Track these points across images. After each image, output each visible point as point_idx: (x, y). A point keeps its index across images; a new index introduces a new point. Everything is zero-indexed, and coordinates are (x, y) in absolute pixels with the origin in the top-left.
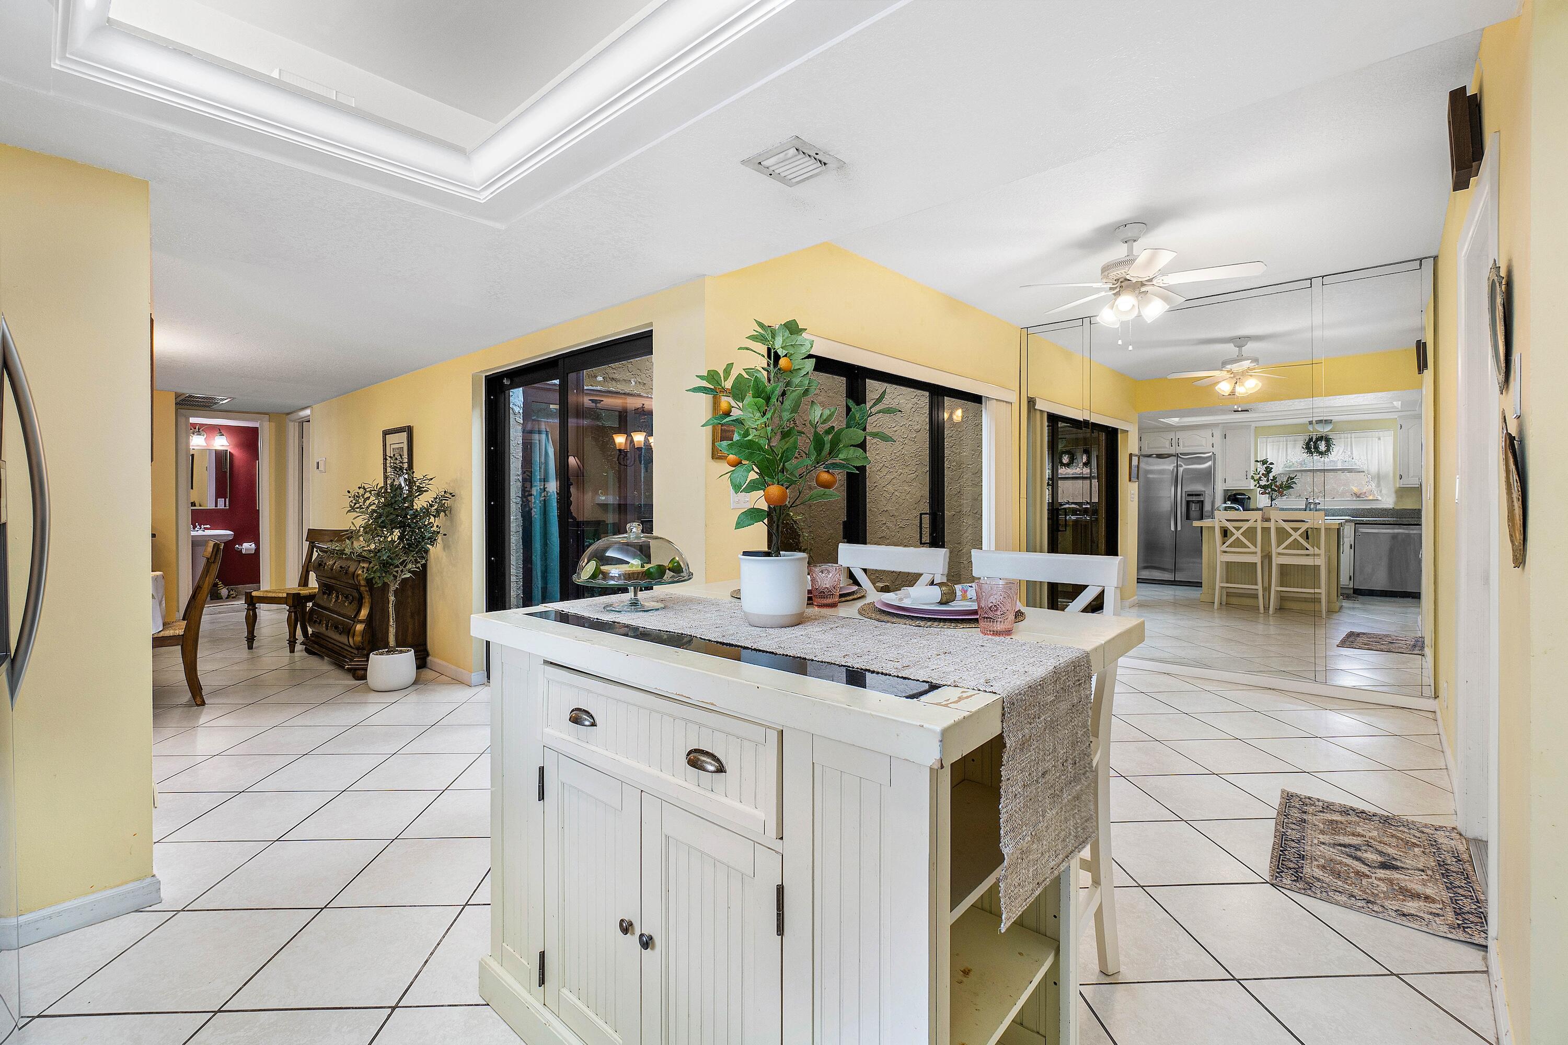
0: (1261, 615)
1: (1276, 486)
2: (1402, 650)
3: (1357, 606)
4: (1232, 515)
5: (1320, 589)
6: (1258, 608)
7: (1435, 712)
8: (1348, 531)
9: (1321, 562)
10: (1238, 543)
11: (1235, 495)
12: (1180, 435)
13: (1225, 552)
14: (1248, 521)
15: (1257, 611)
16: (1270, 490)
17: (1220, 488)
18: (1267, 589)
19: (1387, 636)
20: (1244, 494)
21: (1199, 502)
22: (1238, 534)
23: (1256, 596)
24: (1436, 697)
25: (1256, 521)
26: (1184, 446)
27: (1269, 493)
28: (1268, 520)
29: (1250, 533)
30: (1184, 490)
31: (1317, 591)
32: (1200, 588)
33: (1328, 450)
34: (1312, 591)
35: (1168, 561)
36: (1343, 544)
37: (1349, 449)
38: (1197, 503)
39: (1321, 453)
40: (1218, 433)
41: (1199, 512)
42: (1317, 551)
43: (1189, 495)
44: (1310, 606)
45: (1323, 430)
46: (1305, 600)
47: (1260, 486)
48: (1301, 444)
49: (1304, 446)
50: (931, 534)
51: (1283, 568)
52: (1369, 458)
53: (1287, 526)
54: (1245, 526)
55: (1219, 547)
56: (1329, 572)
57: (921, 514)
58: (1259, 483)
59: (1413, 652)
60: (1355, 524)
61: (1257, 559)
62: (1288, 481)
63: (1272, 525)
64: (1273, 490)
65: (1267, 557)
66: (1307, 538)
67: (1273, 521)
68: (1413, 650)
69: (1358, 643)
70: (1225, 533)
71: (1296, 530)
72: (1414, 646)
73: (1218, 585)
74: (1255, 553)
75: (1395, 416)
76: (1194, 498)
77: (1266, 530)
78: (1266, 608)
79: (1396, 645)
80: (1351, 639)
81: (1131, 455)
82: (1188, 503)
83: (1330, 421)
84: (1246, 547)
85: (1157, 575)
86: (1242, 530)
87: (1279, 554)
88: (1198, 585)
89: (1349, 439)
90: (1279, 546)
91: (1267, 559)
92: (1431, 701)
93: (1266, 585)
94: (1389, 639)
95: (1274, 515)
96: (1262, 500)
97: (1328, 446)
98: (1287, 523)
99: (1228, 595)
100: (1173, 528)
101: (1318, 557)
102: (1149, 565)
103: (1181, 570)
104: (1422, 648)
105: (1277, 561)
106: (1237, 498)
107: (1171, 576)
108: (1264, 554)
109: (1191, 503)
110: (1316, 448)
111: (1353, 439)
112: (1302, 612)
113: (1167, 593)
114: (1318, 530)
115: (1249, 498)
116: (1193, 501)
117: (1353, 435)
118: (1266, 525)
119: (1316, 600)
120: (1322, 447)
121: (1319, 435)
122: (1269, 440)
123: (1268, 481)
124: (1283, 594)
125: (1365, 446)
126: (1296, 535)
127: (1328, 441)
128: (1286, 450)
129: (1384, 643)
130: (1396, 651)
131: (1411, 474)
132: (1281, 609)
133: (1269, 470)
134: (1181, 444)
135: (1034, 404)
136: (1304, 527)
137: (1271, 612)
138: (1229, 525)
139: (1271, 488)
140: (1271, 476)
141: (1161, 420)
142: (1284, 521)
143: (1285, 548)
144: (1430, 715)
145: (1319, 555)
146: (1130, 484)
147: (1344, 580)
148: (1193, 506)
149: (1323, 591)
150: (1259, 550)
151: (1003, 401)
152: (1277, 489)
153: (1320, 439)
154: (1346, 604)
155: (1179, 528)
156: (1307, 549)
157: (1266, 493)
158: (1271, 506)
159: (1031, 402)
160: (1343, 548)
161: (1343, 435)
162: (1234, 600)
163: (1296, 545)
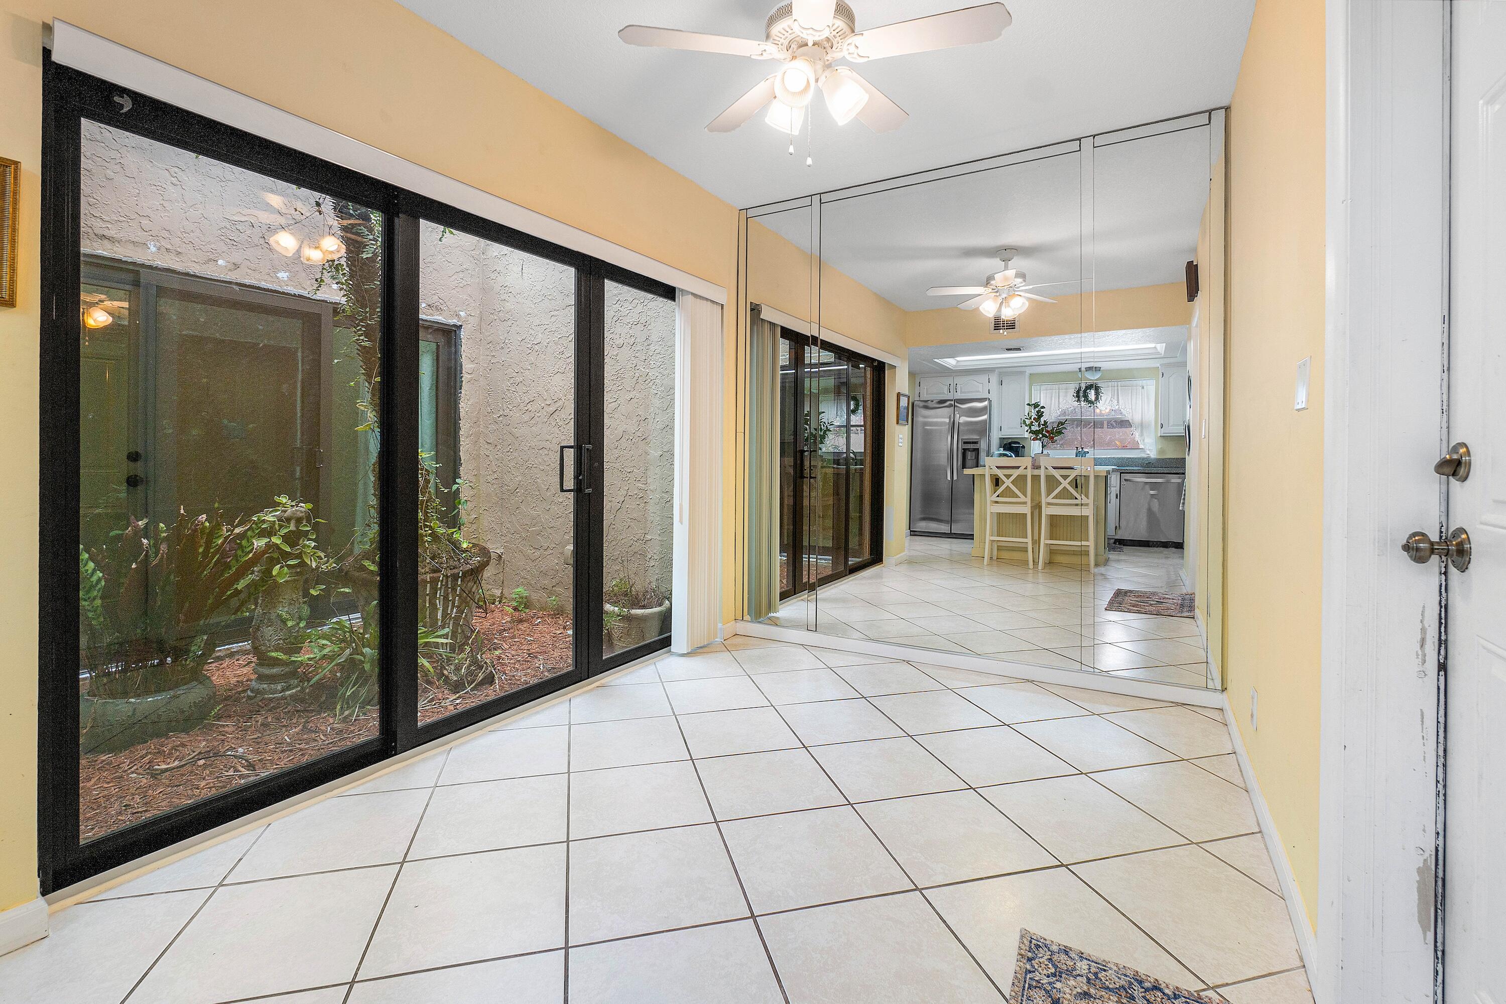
0: (1031, 571)
1: (1047, 432)
2: (1169, 612)
3: (1123, 557)
4: (1005, 462)
5: (1088, 541)
6: (1026, 562)
7: (1222, 710)
8: (1114, 480)
9: (1088, 512)
10: (1008, 493)
11: (1010, 444)
12: (958, 380)
13: (997, 502)
14: (1018, 467)
15: (1026, 567)
16: (1041, 436)
17: (995, 436)
18: (1036, 542)
19: (1154, 594)
20: (1019, 443)
21: (974, 450)
22: (1008, 483)
23: (1025, 550)
24: (1224, 690)
25: (1026, 468)
26: (961, 392)
27: (1040, 439)
28: (1039, 467)
29: (1020, 481)
30: (960, 438)
31: (1084, 543)
32: (972, 541)
33: (1097, 399)
34: (1079, 543)
35: (945, 513)
36: (1110, 493)
37: (1116, 398)
38: (973, 451)
39: (1091, 402)
40: (994, 379)
41: (975, 461)
42: (1085, 500)
43: (965, 443)
44: (1076, 560)
45: (1092, 377)
46: (1074, 553)
47: (1032, 432)
48: (1072, 392)
49: (1075, 395)
50: (576, 477)
51: (1053, 519)
52: (1133, 408)
53: (1057, 474)
54: (1015, 473)
55: (991, 497)
56: (1097, 523)
57: (562, 448)
58: (1030, 428)
59: (1182, 615)
60: (1121, 473)
61: (1026, 510)
62: (1058, 426)
63: (1042, 472)
64: (1044, 436)
65: (1037, 507)
66: (1077, 487)
67: (1043, 468)
68: (1182, 612)
69: (1126, 604)
70: (997, 482)
71: (1065, 477)
72: (1182, 606)
73: (988, 538)
74: (1025, 503)
75: (1156, 364)
76: (971, 446)
77: (1036, 478)
78: (1035, 563)
79: (1164, 605)
80: (1120, 599)
81: (899, 395)
82: (965, 450)
83: (1098, 369)
84: (1017, 496)
85: (933, 526)
86: (1012, 478)
87: (1049, 504)
88: (971, 537)
89: (1116, 388)
90: (1048, 495)
91: (1038, 510)
92: (1218, 696)
93: (1036, 537)
94: (1156, 598)
95: (1043, 462)
96: (1036, 447)
97: (1097, 394)
98: (1057, 470)
99: (999, 549)
100: (949, 478)
101: (1087, 507)
102: (927, 516)
103: (957, 521)
104: (1192, 608)
105: (1047, 511)
106: (1013, 447)
107: (947, 528)
108: (1034, 504)
109: (967, 452)
110: (1086, 396)
111: (1119, 388)
112: (1071, 567)
113: (944, 547)
114: (1087, 478)
115: (1023, 447)
116: (968, 449)
117: (1119, 383)
118: (1036, 472)
119: (1084, 553)
120: (1092, 395)
121: (1089, 383)
122: (1043, 387)
123: (1039, 425)
124: (1053, 547)
125: (1130, 397)
126: (1065, 483)
127: (1097, 389)
128: (1059, 398)
129: (1152, 602)
130: (1166, 614)
131: (1171, 423)
132: (1050, 563)
133: (1040, 415)
134: (958, 390)
135: (759, 312)
136: (1073, 474)
137: (1040, 568)
138: (1000, 473)
139: (1042, 434)
140: (1042, 419)
141: (935, 360)
142: (1054, 468)
143: (1055, 497)
144: (1216, 715)
145: (1087, 505)
146: (898, 427)
147: (1111, 531)
148: (969, 455)
149: (1091, 543)
150: (1028, 500)
151: (707, 299)
152: (1048, 435)
153: (1089, 387)
154: (1113, 556)
155: (955, 478)
156: (1076, 498)
157: (1037, 439)
158: (1042, 453)
159: (755, 310)
160: (1110, 497)
161: (1110, 383)
162: (1005, 555)
163: (1065, 494)
